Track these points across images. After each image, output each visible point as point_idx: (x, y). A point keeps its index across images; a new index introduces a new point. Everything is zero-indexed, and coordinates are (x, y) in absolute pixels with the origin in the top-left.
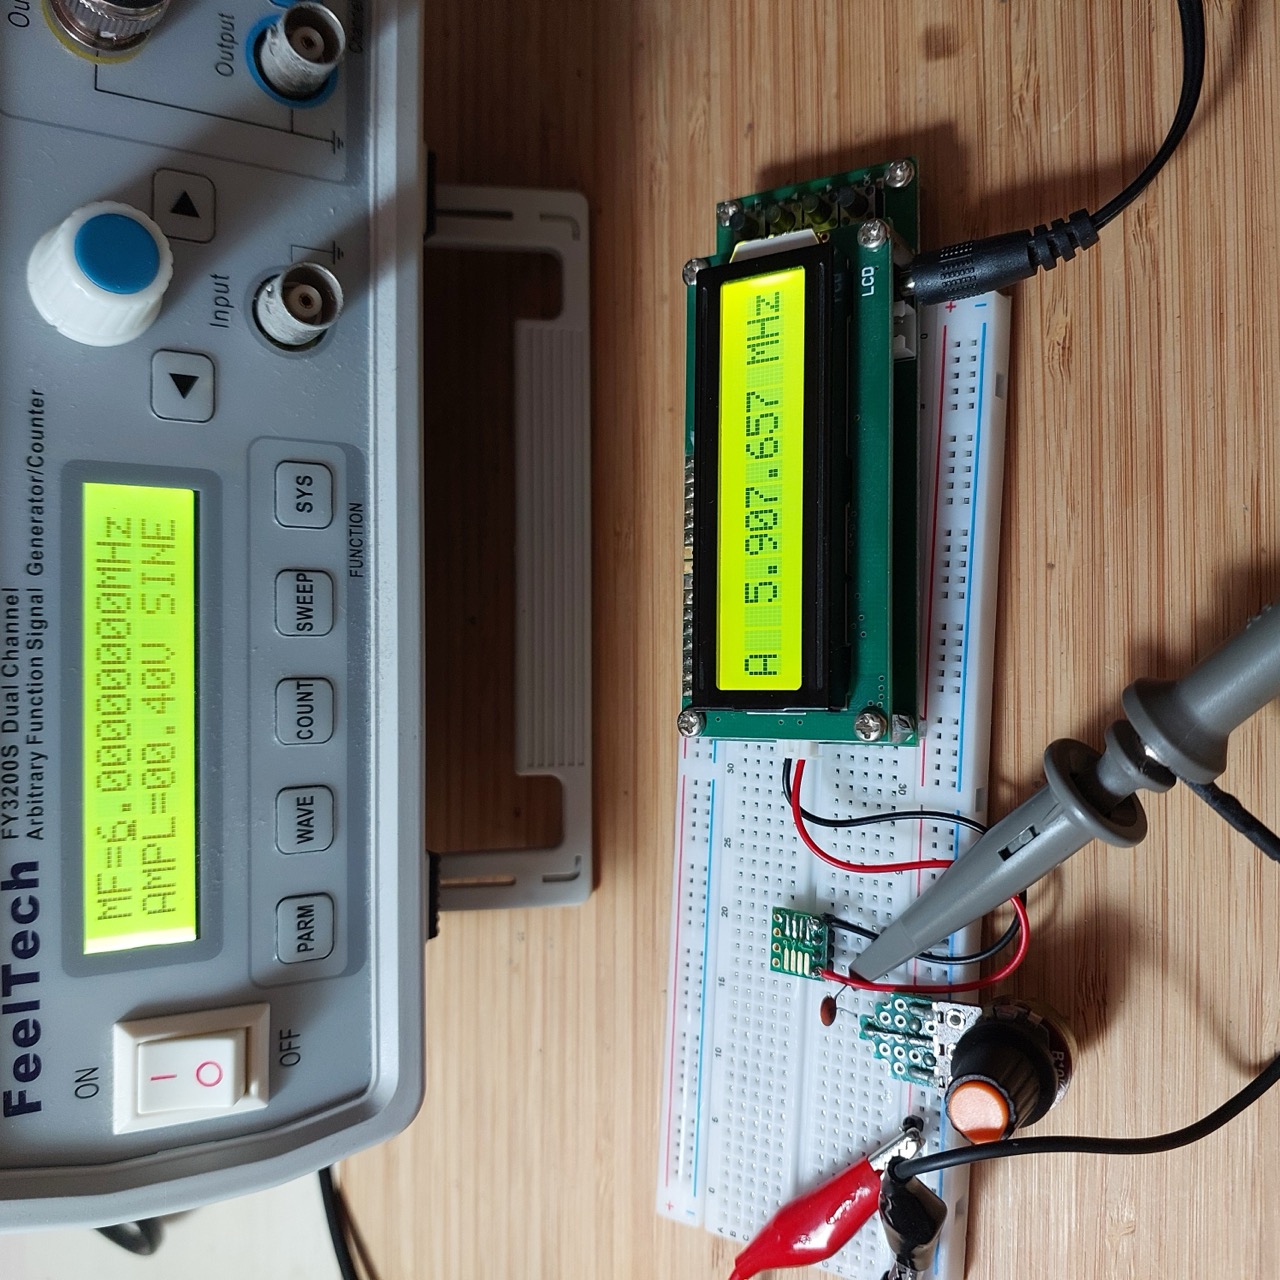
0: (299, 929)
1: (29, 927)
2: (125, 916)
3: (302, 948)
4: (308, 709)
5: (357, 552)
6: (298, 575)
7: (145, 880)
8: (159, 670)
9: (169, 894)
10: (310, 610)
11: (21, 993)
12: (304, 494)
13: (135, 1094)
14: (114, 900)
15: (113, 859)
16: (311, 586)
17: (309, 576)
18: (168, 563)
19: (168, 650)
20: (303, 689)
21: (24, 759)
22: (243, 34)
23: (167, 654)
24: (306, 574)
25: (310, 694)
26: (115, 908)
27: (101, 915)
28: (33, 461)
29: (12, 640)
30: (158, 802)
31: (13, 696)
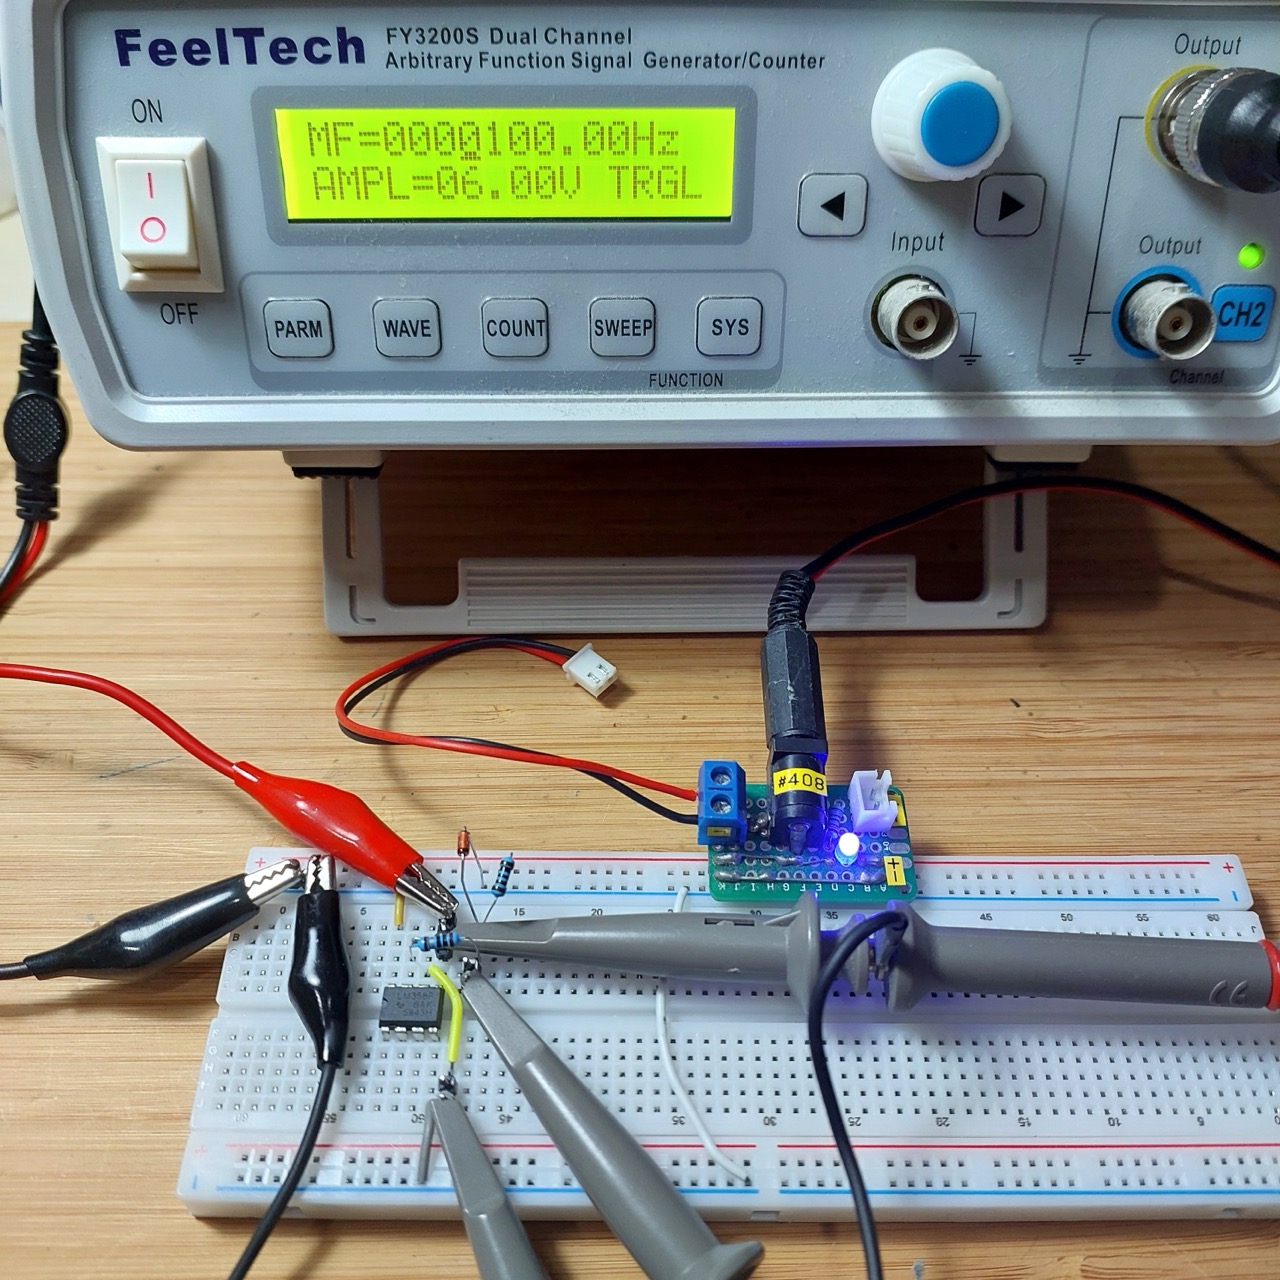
0: (299, 322)
1: (300, 54)
2: (312, 149)
3: (280, 326)
4: (518, 332)
5: (675, 381)
6: (650, 321)
7: (348, 169)
8: (554, 183)
9: (334, 193)
10: (616, 333)
11: (236, 47)
12: (730, 327)
13: (135, 157)
14: (328, 139)
15: (368, 138)
16: (639, 335)
17: (650, 332)
19: (574, 192)
20: (537, 325)
21: (465, 49)
22: (1180, 262)
23: (571, 193)
25: (533, 333)
26: (319, 139)
27: (313, 126)
28: (755, 59)
29: (580, 38)
30: (424, 183)
31: (526, 39)
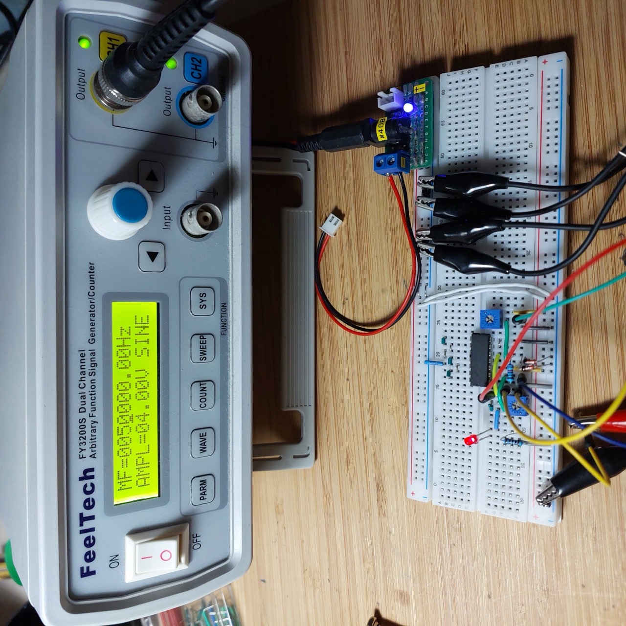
0: (201, 490)
1: (91, 496)
2: (129, 488)
3: (202, 498)
4: (205, 394)
5: (224, 325)
6: (200, 337)
7: (137, 472)
8: (143, 382)
9: (147, 478)
10: (206, 351)
11: (87, 525)
12: (203, 301)
13: (135, 564)
14: (125, 482)
15: (125, 464)
16: (206, 341)
17: (205, 336)
18: (146, 334)
19: (146, 372)
20: (202, 386)
21: (88, 423)
22: (175, 97)
23: (146, 374)
25: (205, 388)
26: (125, 485)
27: (119, 489)
28: (91, 294)
29: (83, 373)
30: (142, 438)
31: (83, 397)
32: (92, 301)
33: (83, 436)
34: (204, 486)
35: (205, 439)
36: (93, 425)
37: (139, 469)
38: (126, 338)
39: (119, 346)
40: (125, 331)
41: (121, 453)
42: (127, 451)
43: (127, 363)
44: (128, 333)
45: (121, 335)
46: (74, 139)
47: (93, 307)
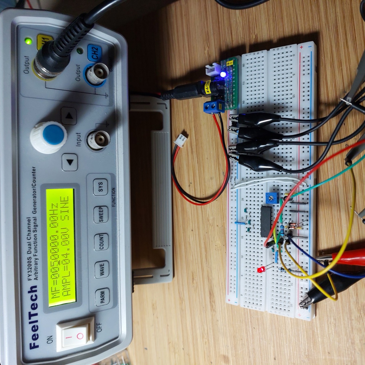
0: (101, 297)
1: (35, 302)
2: (58, 297)
3: (102, 302)
4: (102, 242)
5: (114, 200)
6: (99, 208)
7: (63, 288)
8: (65, 235)
9: (69, 291)
10: (102, 216)
11: (34, 319)
12: (100, 187)
13: (62, 342)
14: (55, 293)
15: (55, 283)
16: (103, 210)
18: (67, 207)
19: (67, 229)
20: (101, 237)
21: (33, 260)
24: (102, 207)
26: (55, 295)
27: (52, 297)
28: (34, 185)
29: (29, 231)
30: (66, 268)
31: (30, 245)
32: (35, 189)
33: (30, 267)
34: (103, 295)
35: (103, 268)
36: (36, 261)
37: (64, 286)
38: (55, 210)
39: (51, 215)
40: (55, 206)
41: (53, 277)
42: (57, 275)
43: (56, 224)
44: (56, 207)
45: (52, 208)
46: (23, 96)
47: (35, 192)
